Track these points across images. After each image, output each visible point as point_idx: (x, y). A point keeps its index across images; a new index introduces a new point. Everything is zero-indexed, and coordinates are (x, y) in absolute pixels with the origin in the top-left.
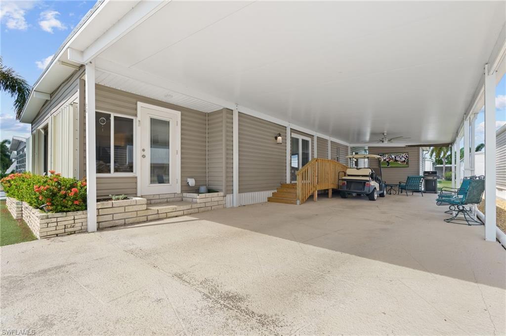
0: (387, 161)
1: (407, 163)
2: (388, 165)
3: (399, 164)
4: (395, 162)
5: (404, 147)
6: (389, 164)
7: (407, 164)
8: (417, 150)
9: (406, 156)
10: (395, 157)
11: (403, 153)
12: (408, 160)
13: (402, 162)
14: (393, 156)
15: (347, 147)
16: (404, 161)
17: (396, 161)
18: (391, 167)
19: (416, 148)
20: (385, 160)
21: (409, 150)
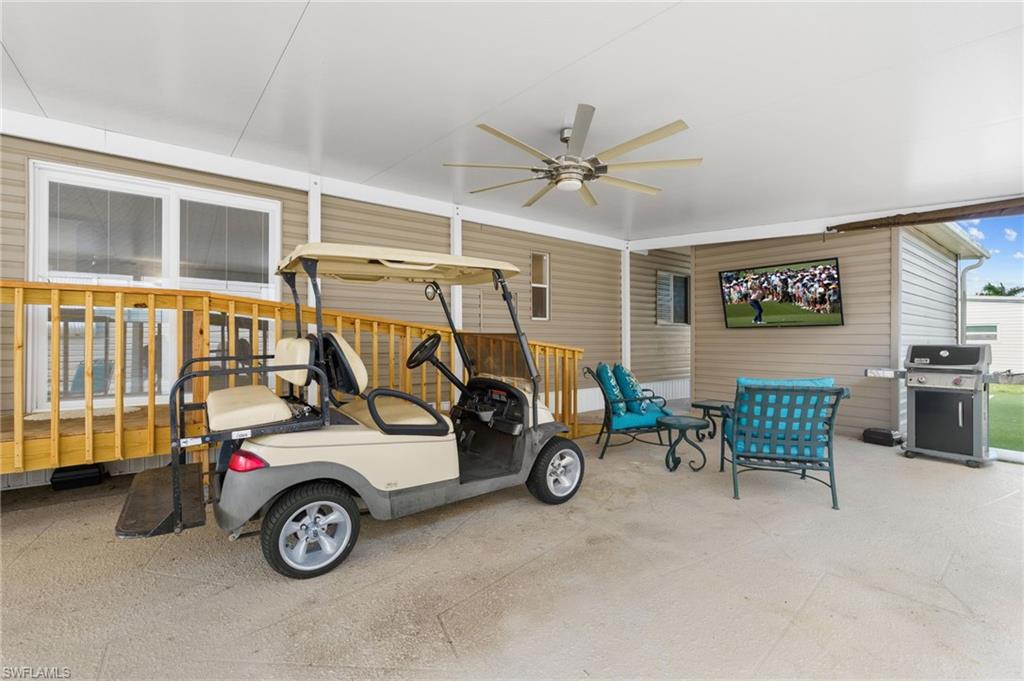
0: (755, 303)
1: (838, 306)
2: (758, 318)
3: (799, 310)
4: (786, 305)
5: (822, 237)
6: (761, 311)
7: (833, 311)
8: (887, 245)
9: (830, 277)
10: (785, 282)
11: (815, 262)
12: (837, 292)
13: (815, 302)
14: (775, 280)
15: (614, 255)
16: (822, 300)
17: (788, 298)
18: (772, 326)
19: (884, 233)
20: (746, 296)
21: (840, 248)
